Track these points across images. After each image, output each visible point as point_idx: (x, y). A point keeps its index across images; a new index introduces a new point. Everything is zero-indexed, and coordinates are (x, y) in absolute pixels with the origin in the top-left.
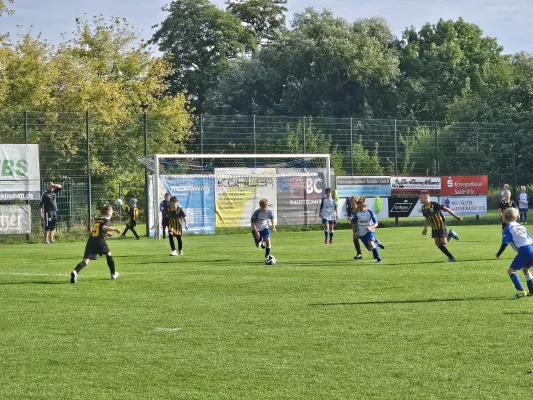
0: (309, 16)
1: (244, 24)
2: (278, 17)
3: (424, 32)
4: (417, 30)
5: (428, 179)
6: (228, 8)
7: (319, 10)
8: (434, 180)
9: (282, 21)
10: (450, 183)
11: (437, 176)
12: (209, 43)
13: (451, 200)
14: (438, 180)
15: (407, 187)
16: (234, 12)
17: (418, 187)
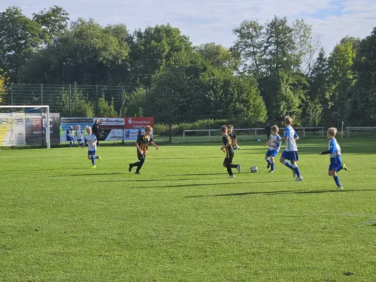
0: (80, 23)
1: (44, 27)
2: (63, 23)
3: (147, 32)
4: (143, 31)
5: (116, 119)
6: (34, 18)
7: (87, 20)
8: (120, 119)
9: (65, 26)
10: (130, 122)
11: (122, 117)
12: (21, 39)
13: (131, 131)
14: (123, 119)
15: (103, 124)
16: (37, 21)
17: (110, 124)
